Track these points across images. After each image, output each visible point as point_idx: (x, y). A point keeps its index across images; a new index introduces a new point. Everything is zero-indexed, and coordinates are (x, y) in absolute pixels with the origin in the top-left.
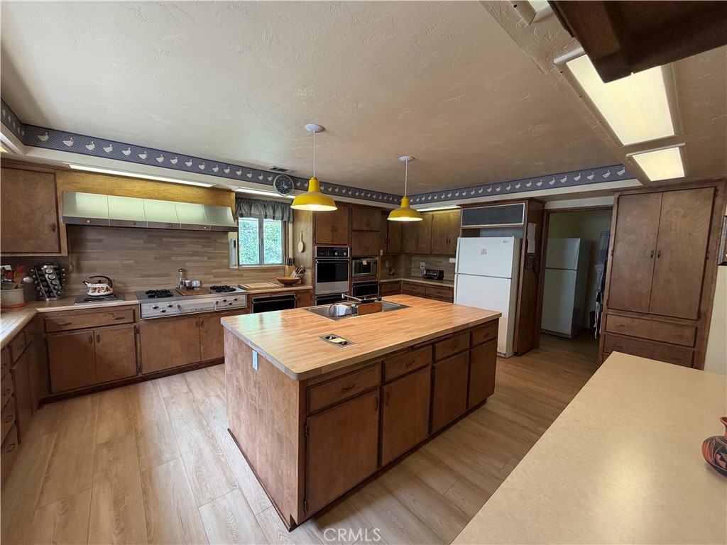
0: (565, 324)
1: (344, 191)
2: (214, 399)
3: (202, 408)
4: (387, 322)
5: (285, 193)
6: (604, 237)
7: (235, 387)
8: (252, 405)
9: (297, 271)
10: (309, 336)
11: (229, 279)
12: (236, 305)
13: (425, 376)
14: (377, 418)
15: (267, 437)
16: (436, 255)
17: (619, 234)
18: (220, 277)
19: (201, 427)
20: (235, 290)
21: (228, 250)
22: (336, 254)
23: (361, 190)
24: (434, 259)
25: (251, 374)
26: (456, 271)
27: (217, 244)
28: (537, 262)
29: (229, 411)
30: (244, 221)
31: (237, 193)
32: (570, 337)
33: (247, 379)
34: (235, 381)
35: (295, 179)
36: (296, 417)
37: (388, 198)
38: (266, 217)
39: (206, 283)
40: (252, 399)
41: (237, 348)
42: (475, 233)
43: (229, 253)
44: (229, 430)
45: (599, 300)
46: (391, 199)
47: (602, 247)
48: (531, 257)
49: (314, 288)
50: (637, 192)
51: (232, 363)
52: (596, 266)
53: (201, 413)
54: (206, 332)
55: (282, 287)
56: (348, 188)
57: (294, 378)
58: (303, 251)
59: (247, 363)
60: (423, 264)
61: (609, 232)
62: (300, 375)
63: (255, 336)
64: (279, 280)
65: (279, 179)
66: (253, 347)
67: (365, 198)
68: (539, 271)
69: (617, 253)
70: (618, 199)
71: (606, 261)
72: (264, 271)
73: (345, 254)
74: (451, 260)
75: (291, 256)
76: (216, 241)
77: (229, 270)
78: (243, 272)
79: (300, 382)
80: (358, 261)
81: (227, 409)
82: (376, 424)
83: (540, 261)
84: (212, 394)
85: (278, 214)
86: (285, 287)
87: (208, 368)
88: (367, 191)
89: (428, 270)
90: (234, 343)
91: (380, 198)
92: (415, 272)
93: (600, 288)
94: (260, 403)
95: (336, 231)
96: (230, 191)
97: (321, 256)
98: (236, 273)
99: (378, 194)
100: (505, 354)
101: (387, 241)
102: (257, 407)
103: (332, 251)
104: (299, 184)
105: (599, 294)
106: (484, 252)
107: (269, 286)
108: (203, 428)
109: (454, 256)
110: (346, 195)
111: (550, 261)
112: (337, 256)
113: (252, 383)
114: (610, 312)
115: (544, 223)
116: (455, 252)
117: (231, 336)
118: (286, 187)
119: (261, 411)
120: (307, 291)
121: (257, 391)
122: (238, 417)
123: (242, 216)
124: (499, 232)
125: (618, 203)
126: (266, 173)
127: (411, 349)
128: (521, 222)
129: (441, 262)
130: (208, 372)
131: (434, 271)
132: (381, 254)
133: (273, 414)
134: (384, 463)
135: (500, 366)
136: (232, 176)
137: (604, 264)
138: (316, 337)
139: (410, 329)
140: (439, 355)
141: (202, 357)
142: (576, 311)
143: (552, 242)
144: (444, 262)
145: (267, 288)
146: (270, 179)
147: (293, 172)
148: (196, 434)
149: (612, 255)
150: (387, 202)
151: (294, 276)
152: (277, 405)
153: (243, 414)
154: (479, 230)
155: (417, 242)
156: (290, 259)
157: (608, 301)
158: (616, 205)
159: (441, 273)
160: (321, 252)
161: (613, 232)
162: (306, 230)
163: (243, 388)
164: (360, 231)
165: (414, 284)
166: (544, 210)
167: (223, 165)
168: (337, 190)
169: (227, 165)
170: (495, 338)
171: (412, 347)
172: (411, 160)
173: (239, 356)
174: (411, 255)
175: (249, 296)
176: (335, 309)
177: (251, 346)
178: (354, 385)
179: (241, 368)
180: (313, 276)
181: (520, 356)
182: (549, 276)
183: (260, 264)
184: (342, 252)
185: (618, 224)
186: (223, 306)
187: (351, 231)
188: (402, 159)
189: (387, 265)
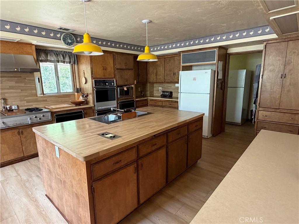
0: (238, 118)
1: (109, 44)
2: (35, 178)
3: (27, 184)
4: (140, 123)
5: (70, 45)
6: (258, 68)
7: (47, 170)
8: (58, 179)
9: (83, 96)
10: (91, 134)
11: (38, 103)
12: (44, 119)
13: (163, 152)
14: (136, 178)
15: (70, 197)
16: (168, 83)
17: (266, 66)
18: (30, 102)
19: (28, 196)
20: (42, 110)
21: (35, 84)
22: (107, 84)
23: (120, 43)
24: (166, 85)
25: (56, 160)
26: (179, 91)
27: (26, 81)
28: (223, 84)
29: (45, 184)
30: (44, 65)
31: (36, 46)
32: (240, 124)
33: (54, 163)
34: (46, 166)
35: (76, 36)
36: (85, 183)
37: (137, 48)
38: (58, 62)
39: (22, 106)
40: (58, 175)
41: (46, 145)
42: (189, 68)
43: (35, 86)
44: (46, 195)
45: (255, 103)
46: (139, 49)
47: (256, 74)
48: (220, 81)
49: (95, 106)
50: (275, 41)
51: (43, 155)
52: (254, 84)
53: (27, 187)
54: (25, 137)
55: (74, 106)
56: (112, 42)
57: (82, 159)
58: (86, 83)
59: (52, 154)
60: (160, 88)
61: (261, 65)
62: (85, 158)
63: (56, 137)
64: (71, 102)
65: (64, 36)
66: (55, 144)
67: (123, 48)
68: (224, 89)
69: (264, 77)
70: (266, 46)
71: (259, 82)
72: (61, 97)
73: (113, 84)
74: (177, 85)
75: (78, 87)
76: (25, 79)
77: (36, 97)
78: (46, 98)
79: (86, 161)
80: (121, 88)
81: (44, 183)
82: (136, 181)
83: (225, 83)
84: (33, 175)
85: (67, 59)
86: (76, 106)
87: (30, 160)
88: (124, 44)
89: (163, 92)
90: (43, 143)
91: (133, 48)
92: (156, 93)
93: (255, 97)
94: (64, 177)
95: (106, 70)
96: (31, 44)
97: (98, 85)
98: (42, 99)
99: (131, 45)
100: (207, 136)
101: (138, 75)
102: (62, 179)
103: (104, 82)
104: (79, 39)
105: (255, 100)
106: (194, 79)
107: (66, 106)
108: (29, 196)
109: (178, 83)
110: (111, 46)
111: (230, 83)
112: (108, 85)
113: (57, 165)
114: (260, 109)
115: (227, 62)
116: (178, 80)
117: (40, 138)
118: (70, 41)
119: (64, 182)
120: (90, 108)
121: (60, 170)
122: (51, 187)
123: (42, 61)
124: (203, 67)
125: (265, 48)
126: (56, 32)
127: (154, 137)
128: (215, 61)
129: (171, 87)
130: (30, 162)
131: (167, 92)
132: (135, 83)
133: (72, 182)
134: (142, 202)
135: (204, 142)
136: (30, 33)
137: (257, 83)
138: (95, 135)
139: (153, 126)
140: (170, 139)
141: (25, 154)
142: (243, 110)
143: (231, 72)
144: (173, 87)
145: (64, 108)
146: (59, 36)
147: (74, 31)
148: (25, 200)
149: (262, 78)
150: (137, 50)
151: (81, 99)
152: (73, 177)
153: (54, 185)
154: (191, 66)
155: (156, 75)
156: (78, 89)
157: (259, 103)
158: (265, 49)
159: (171, 93)
160: (97, 82)
161: (262, 65)
162: (86, 69)
163: (52, 169)
164: (121, 69)
165: (156, 100)
166: (227, 54)
167: (23, 26)
168: (104, 43)
169: (26, 26)
170: (201, 128)
171: (154, 136)
172: (149, 22)
173: (47, 150)
174: (153, 83)
175: (52, 113)
176: (108, 117)
177: (53, 143)
178: (121, 161)
179: (49, 157)
180: (93, 98)
181: (215, 136)
182: (229, 91)
183: (58, 93)
184: (111, 82)
185: (265, 60)
186: (35, 120)
187: (115, 69)
188: (144, 21)
189: (139, 90)
